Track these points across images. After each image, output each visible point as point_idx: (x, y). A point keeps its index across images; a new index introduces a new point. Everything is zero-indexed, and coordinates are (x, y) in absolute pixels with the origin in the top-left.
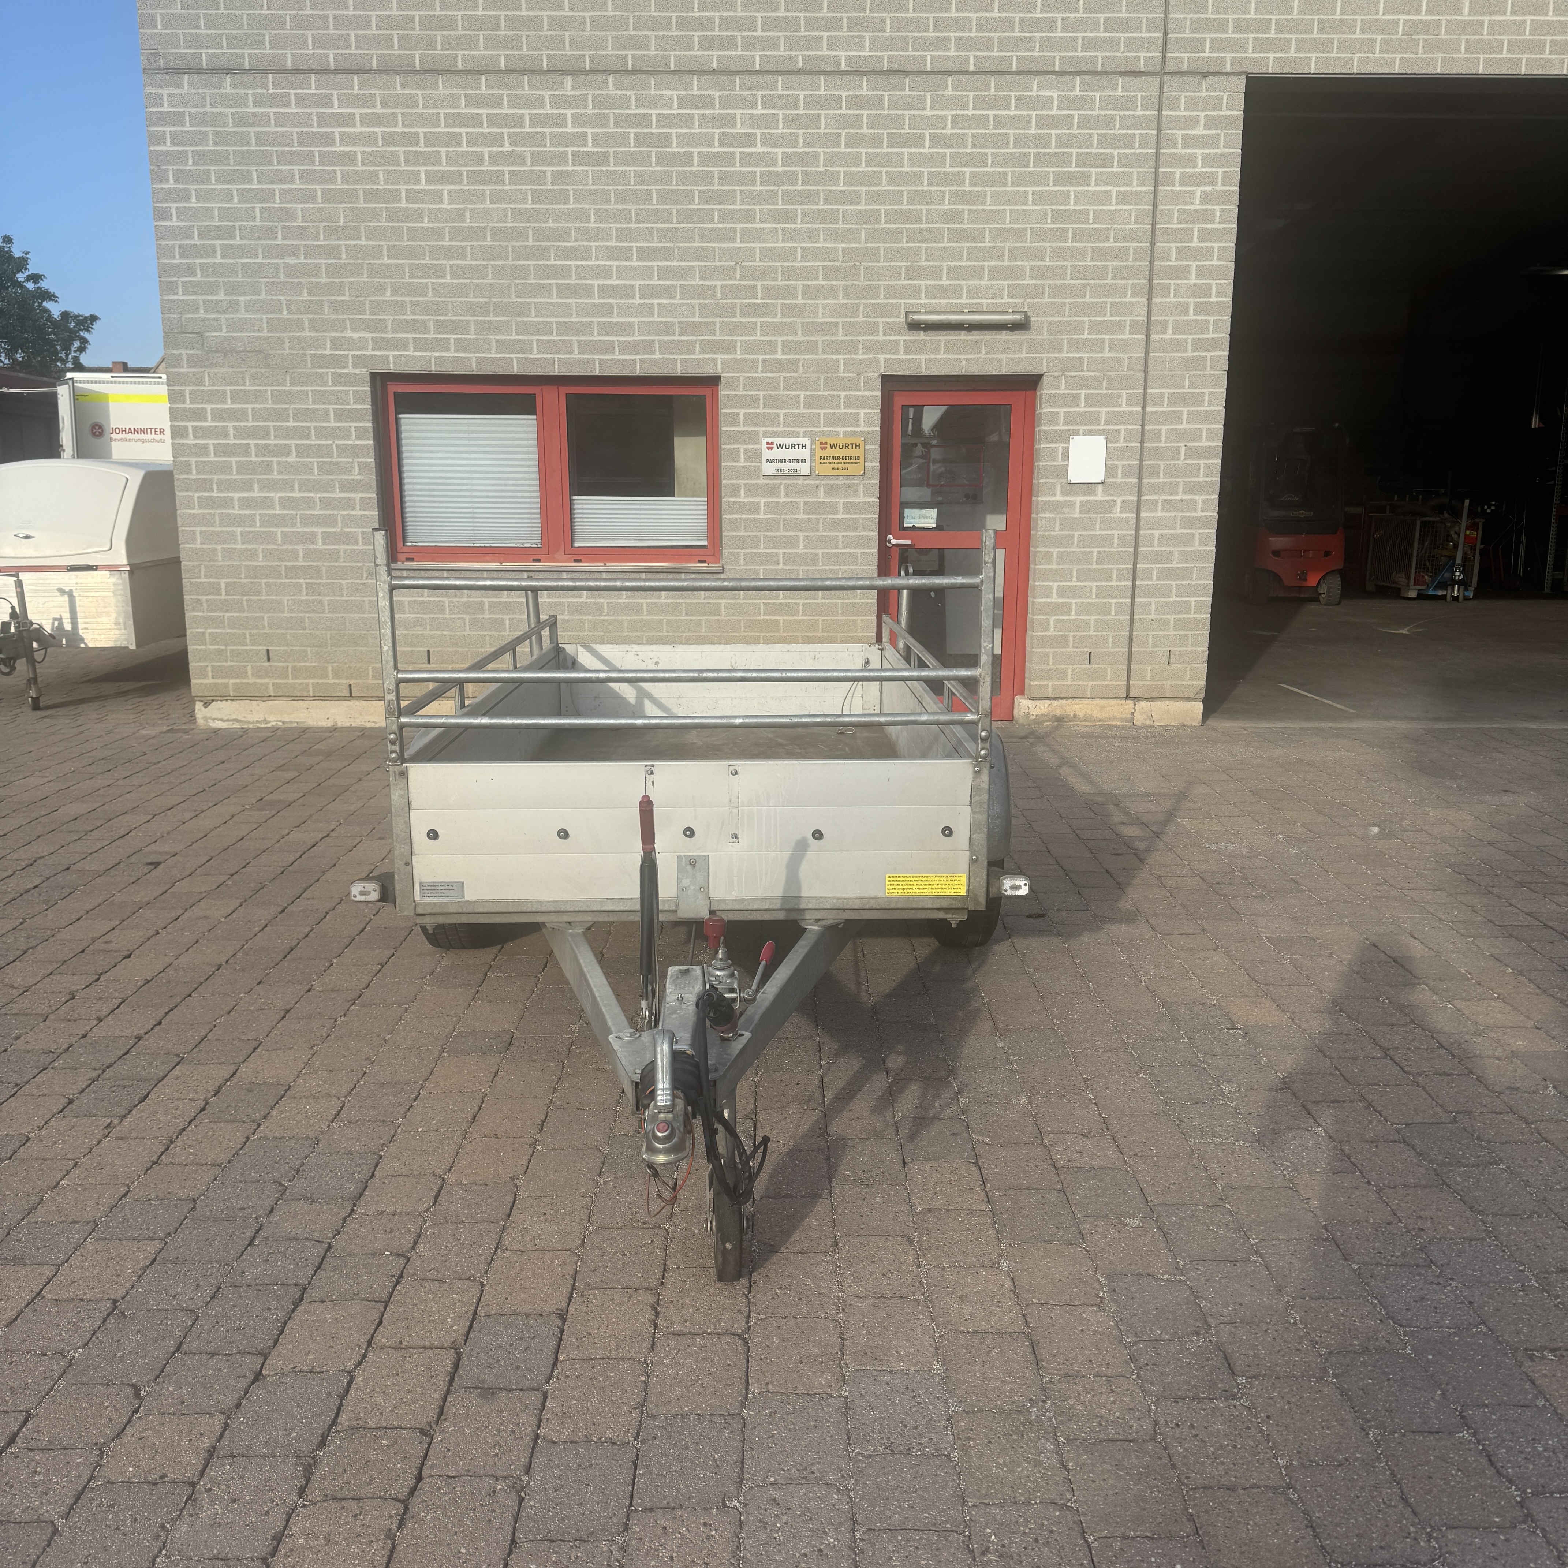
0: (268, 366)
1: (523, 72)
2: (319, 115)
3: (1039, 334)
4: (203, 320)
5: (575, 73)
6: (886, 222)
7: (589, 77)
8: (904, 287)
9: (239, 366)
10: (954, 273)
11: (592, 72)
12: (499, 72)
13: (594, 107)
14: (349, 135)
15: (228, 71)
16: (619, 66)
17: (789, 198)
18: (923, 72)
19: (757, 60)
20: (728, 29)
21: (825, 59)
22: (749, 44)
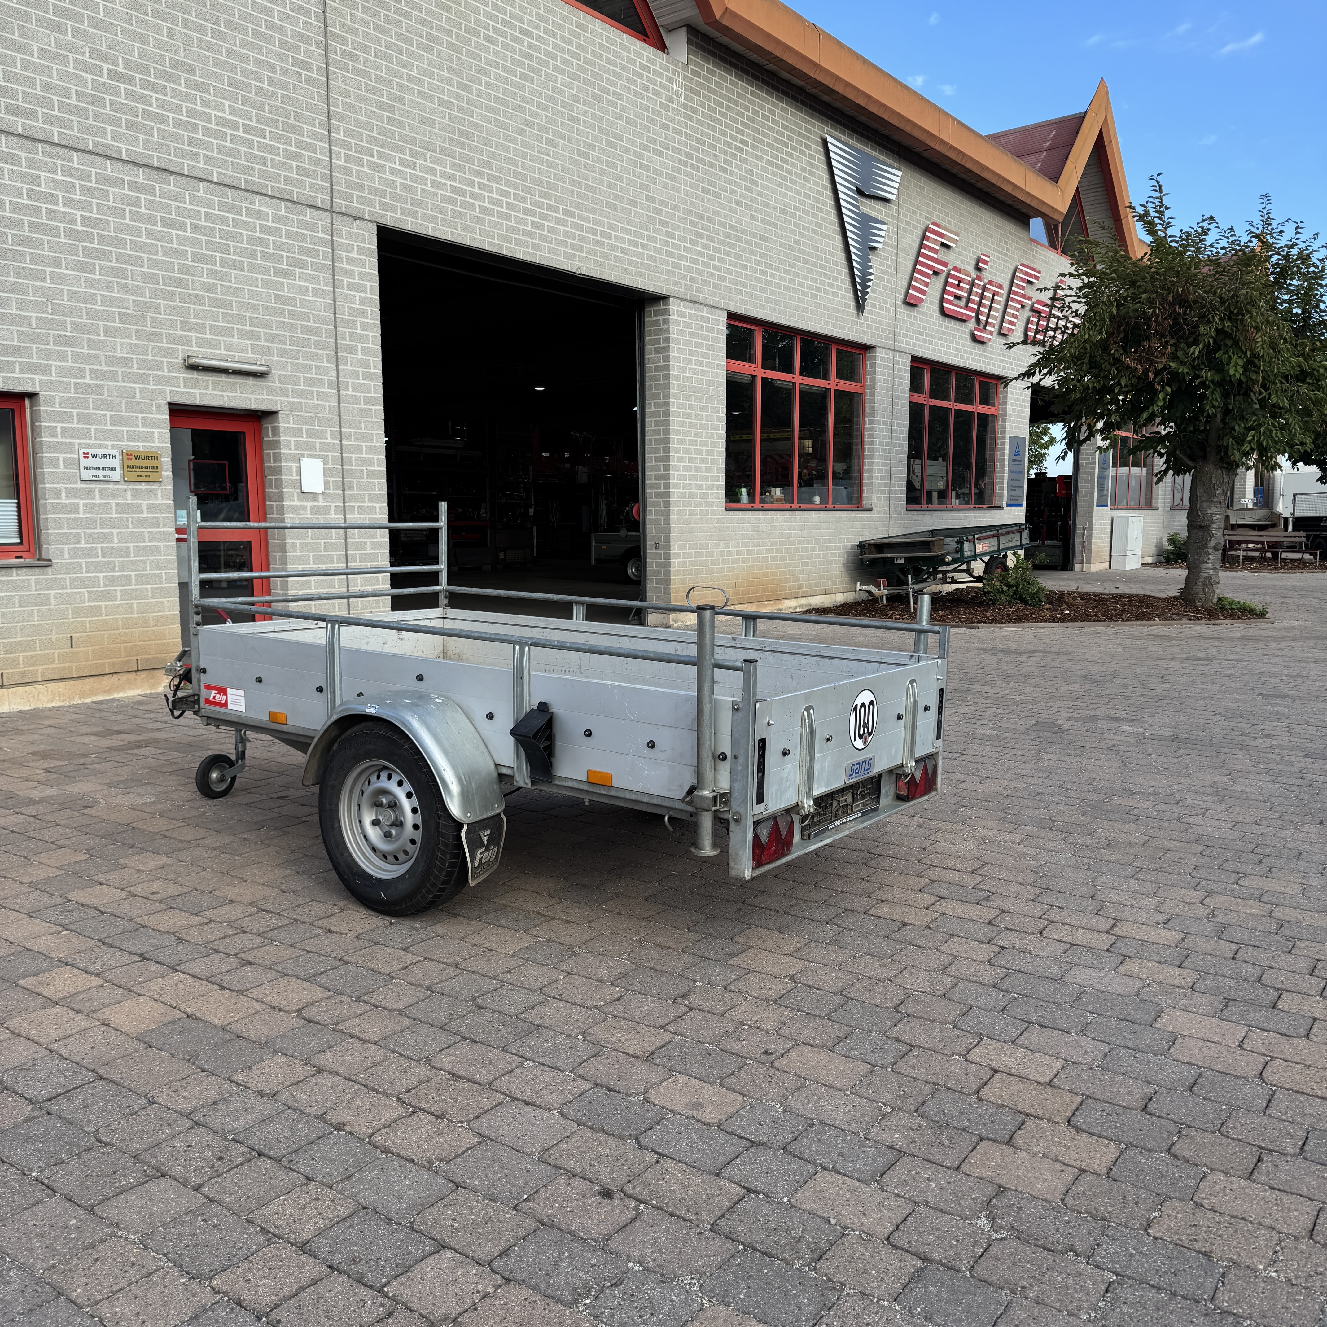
3: (274, 382)
6: (164, 284)
8: (181, 336)
10: (215, 330)
17: (88, 253)
18: (183, 175)
19: (56, 134)
20: (29, 103)
21: (109, 146)
22: (48, 120)
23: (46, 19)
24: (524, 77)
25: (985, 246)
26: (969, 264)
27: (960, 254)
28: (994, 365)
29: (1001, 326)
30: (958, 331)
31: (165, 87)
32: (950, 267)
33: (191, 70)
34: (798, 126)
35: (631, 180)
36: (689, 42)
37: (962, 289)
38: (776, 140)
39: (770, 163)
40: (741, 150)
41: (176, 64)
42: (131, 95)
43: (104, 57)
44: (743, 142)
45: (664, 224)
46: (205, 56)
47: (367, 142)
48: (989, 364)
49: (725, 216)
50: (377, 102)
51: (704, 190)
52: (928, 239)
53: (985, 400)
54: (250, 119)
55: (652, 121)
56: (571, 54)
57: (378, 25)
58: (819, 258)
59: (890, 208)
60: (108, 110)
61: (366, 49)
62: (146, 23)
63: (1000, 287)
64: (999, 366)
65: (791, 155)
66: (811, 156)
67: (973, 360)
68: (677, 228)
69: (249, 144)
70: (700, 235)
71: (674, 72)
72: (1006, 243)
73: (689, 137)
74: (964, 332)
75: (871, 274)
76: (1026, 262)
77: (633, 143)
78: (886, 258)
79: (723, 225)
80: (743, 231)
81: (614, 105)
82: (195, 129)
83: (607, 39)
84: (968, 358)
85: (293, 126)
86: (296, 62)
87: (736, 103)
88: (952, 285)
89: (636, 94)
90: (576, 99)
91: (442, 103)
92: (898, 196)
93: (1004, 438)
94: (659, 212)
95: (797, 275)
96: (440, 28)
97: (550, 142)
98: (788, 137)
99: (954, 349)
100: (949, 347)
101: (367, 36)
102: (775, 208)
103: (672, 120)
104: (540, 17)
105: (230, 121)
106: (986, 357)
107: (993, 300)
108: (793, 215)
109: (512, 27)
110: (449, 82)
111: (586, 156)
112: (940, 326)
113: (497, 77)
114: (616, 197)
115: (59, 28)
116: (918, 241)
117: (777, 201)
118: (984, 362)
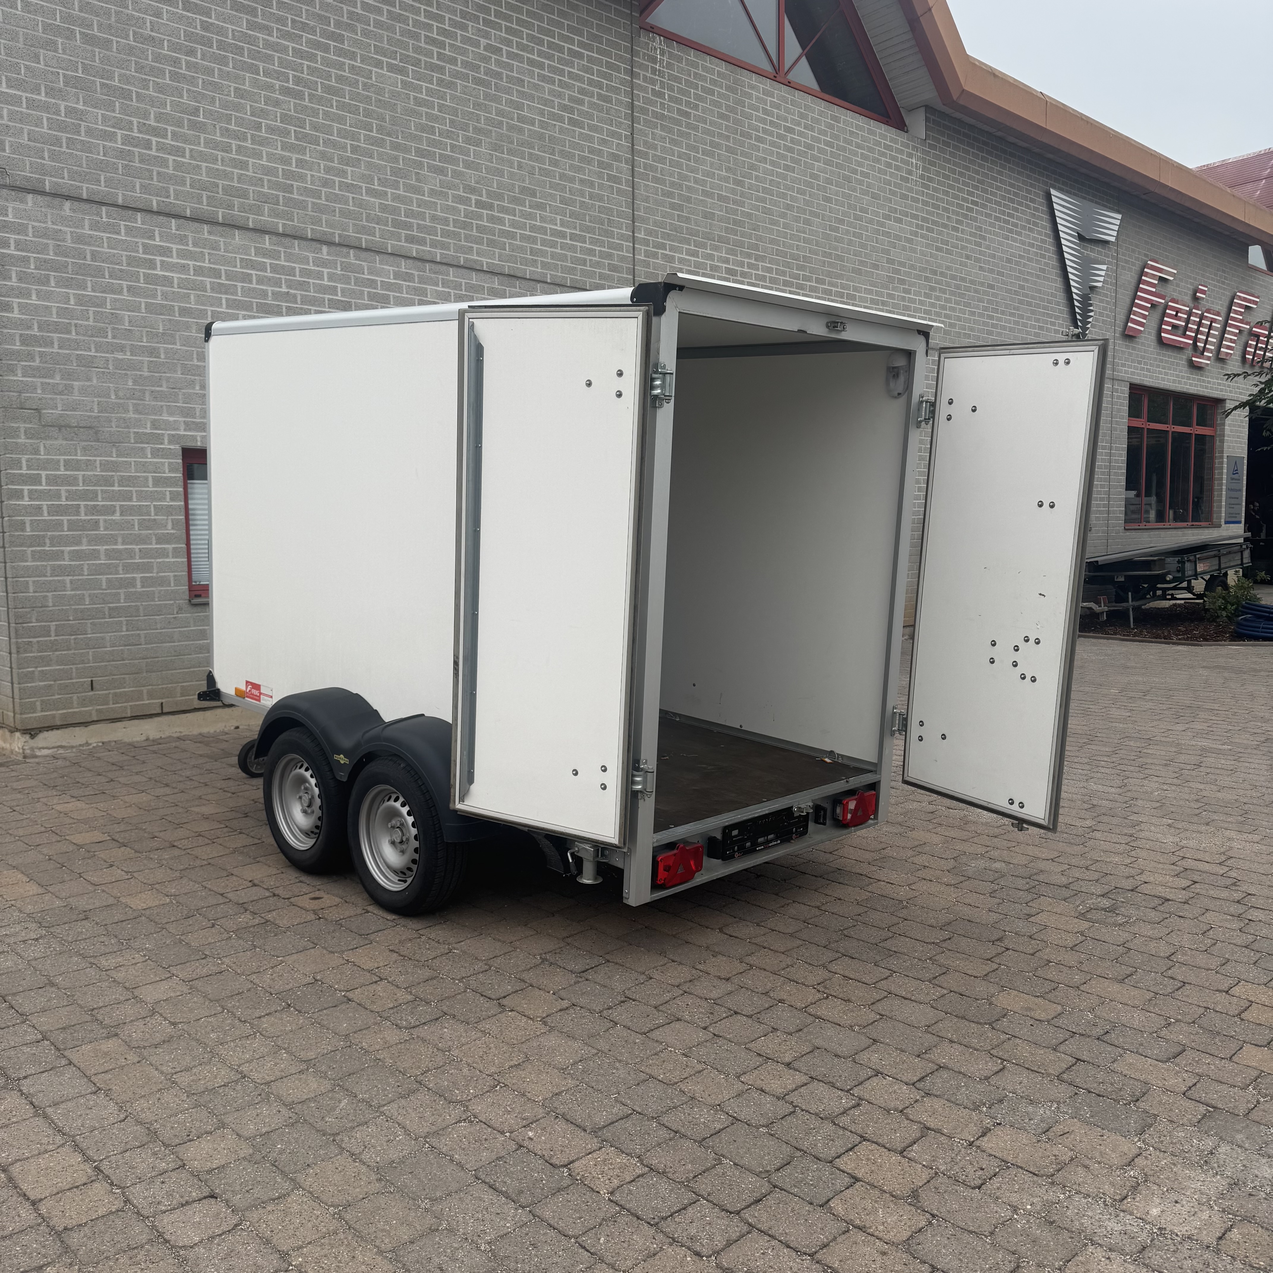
0: (98, 440)
1: (295, 237)
2: (144, 245)
4: (40, 399)
5: (330, 244)
7: (338, 248)
9: (72, 440)
11: (340, 245)
12: (278, 234)
13: (342, 270)
14: (168, 263)
15: (68, 198)
16: (357, 244)
18: (526, 279)
19: (438, 255)
20: (421, 232)
21: (476, 261)
22: (434, 244)
23: (434, 166)
24: (787, 168)
25: (1203, 276)
26: (1186, 294)
27: (1178, 286)
28: (1212, 388)
29: (1218, 351)
30: (1175, 358)
31: (515, 209)
32: (1167, 299)
33: (533, 194)
34: (1024, 182)
35: (874, 247)
36: (927, 120)
37: (1180, 319)
38: (1004, 198)
39: (997, 219)
40: (970, 210)
41: (523, 190)
42: (492, 219)
43: (473, 190)
44: (974, 203)
45: (902, 282)
46: (543, 181)
47: (662, 238)
48: (1206, 387)
49: (956, 269)
50: (671, 203)
51: (939, 249)
52: (1147, 275)
53: (1202, 422)
54: (575, 228)
55: (894, 193)
56: (827, 143)
57: (673, 139)
58: (1042, 300)
59: (1109, 249)
60: (474, 233)
61: (662, 160)
62: (502, 159)
63: (1218, 314)
64: (1217, 389)
65: (1016, 210)
66: (1036, 209)
67: (1191, 385)
68: (913, 285)
69: (573, 248)
70: (932, 289)
71: (914, 148)
72: (1224, 271)
73: (925, 203)
74: (1181, 359)
75: (1092, 311)
76: (1244, 288)
77: (877, 214)
78: (1106, 295)
79: (953, 277)
80: (972, 282)
81: (861, 183)
82: (534, 240)
83: (857, 127)
84: (1186, 384)
85: (606, 231)
86: (611, 178)
87: (967, 168)
88: (1170, 316)
89: (880, 171)
90: (829, 181)
91: (721, 198)
92: (1117, 238)
93: (1222, 457)
94: (897, 272)
95: (1021, 317)
96: (720, 135)
97: (807, 222)
98: (1016, 194)
99: (1172, 375)
100: (1166, 374)
101: (664, 149)
102: (1001, 259)
103: (910, 190)
104: (802, 116)
105: (561, 231)
106: (1204, 381)
107: (1210, 328)
108: (1017, 263)
109: (778, 126)
110: (726, 179)
111: (836, 230)
112: (1158, 354)
113: (766, 172)
114: (862, 263)
115: (441, 171)
116: (1136, 277)
117: (1003, 252)
118: (1202, 386)
